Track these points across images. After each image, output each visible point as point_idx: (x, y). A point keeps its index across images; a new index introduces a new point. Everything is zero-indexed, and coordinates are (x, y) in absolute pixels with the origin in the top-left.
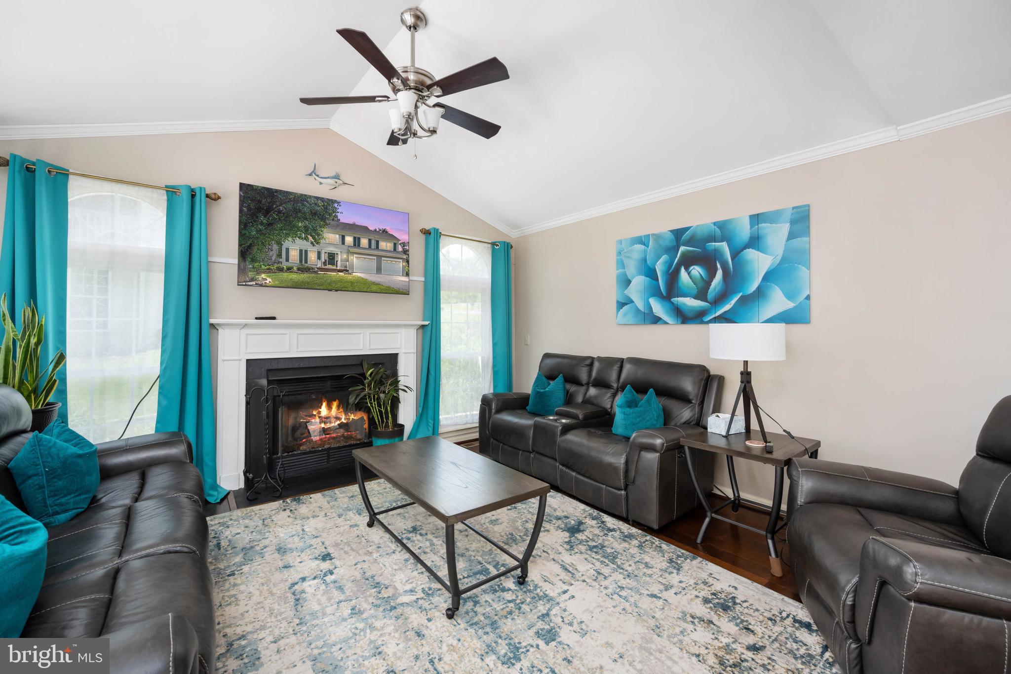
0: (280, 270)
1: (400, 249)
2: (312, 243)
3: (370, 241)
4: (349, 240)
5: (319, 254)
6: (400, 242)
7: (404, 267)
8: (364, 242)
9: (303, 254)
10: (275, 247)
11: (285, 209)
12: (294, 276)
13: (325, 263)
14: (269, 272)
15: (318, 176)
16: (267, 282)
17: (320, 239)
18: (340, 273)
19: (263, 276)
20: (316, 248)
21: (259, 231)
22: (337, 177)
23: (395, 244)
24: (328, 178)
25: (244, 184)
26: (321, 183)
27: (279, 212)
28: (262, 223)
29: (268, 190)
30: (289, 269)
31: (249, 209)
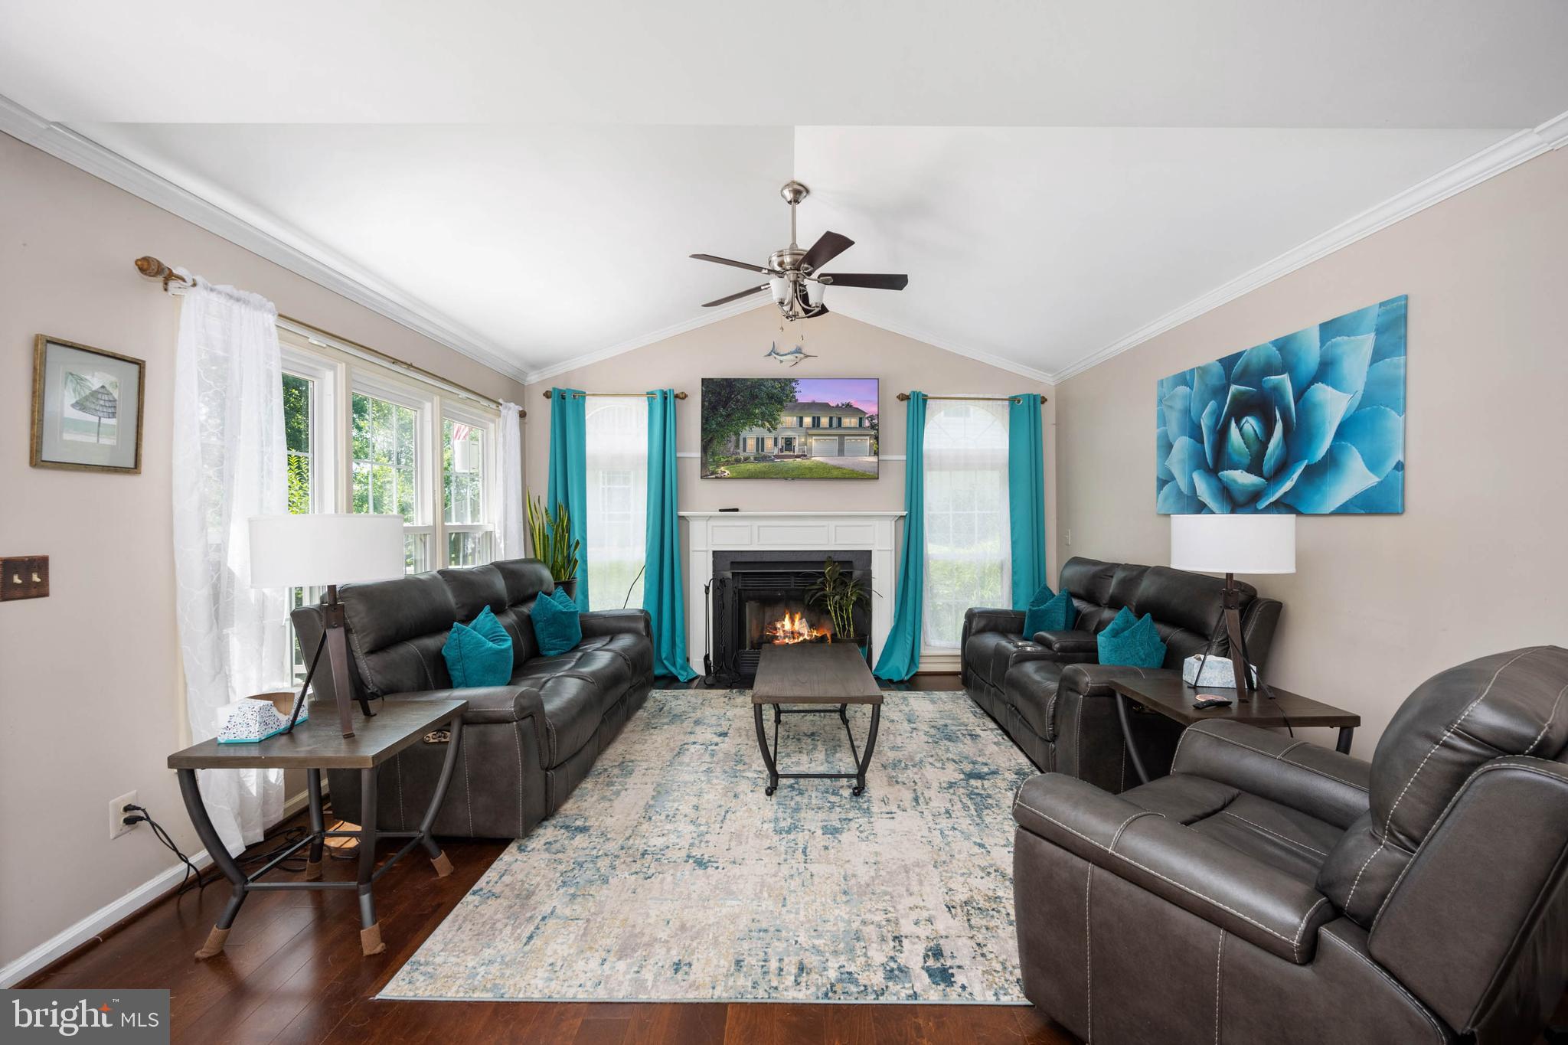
0: (738, 461)
1: (867, 423)
2: (769, 430)
3: (831, 418)
4: (808, 421)
5: (776, 440)
6: (867, 416)
7: (871, 445)
8: (824, 421)
9: (760, 442)
10: (733, 438)
11: (743, 397)
12: (751, 467)
13: (781, 450)
14: (728, 465)
15: (777, 354)
16: (726, 474)
17: (777, 424)
18: (797, 459)
19: (722, 469)
20: (772, 435)
21: (719, 424)
22: (799, 351)
23: (861, 419)
24: (789, 354)
25: (705, 379)
26: (781, 361)
27: (737, 401)
28: (721, 416)
29: (726, 380)
30: (746, 459)
31: (710, 403)
